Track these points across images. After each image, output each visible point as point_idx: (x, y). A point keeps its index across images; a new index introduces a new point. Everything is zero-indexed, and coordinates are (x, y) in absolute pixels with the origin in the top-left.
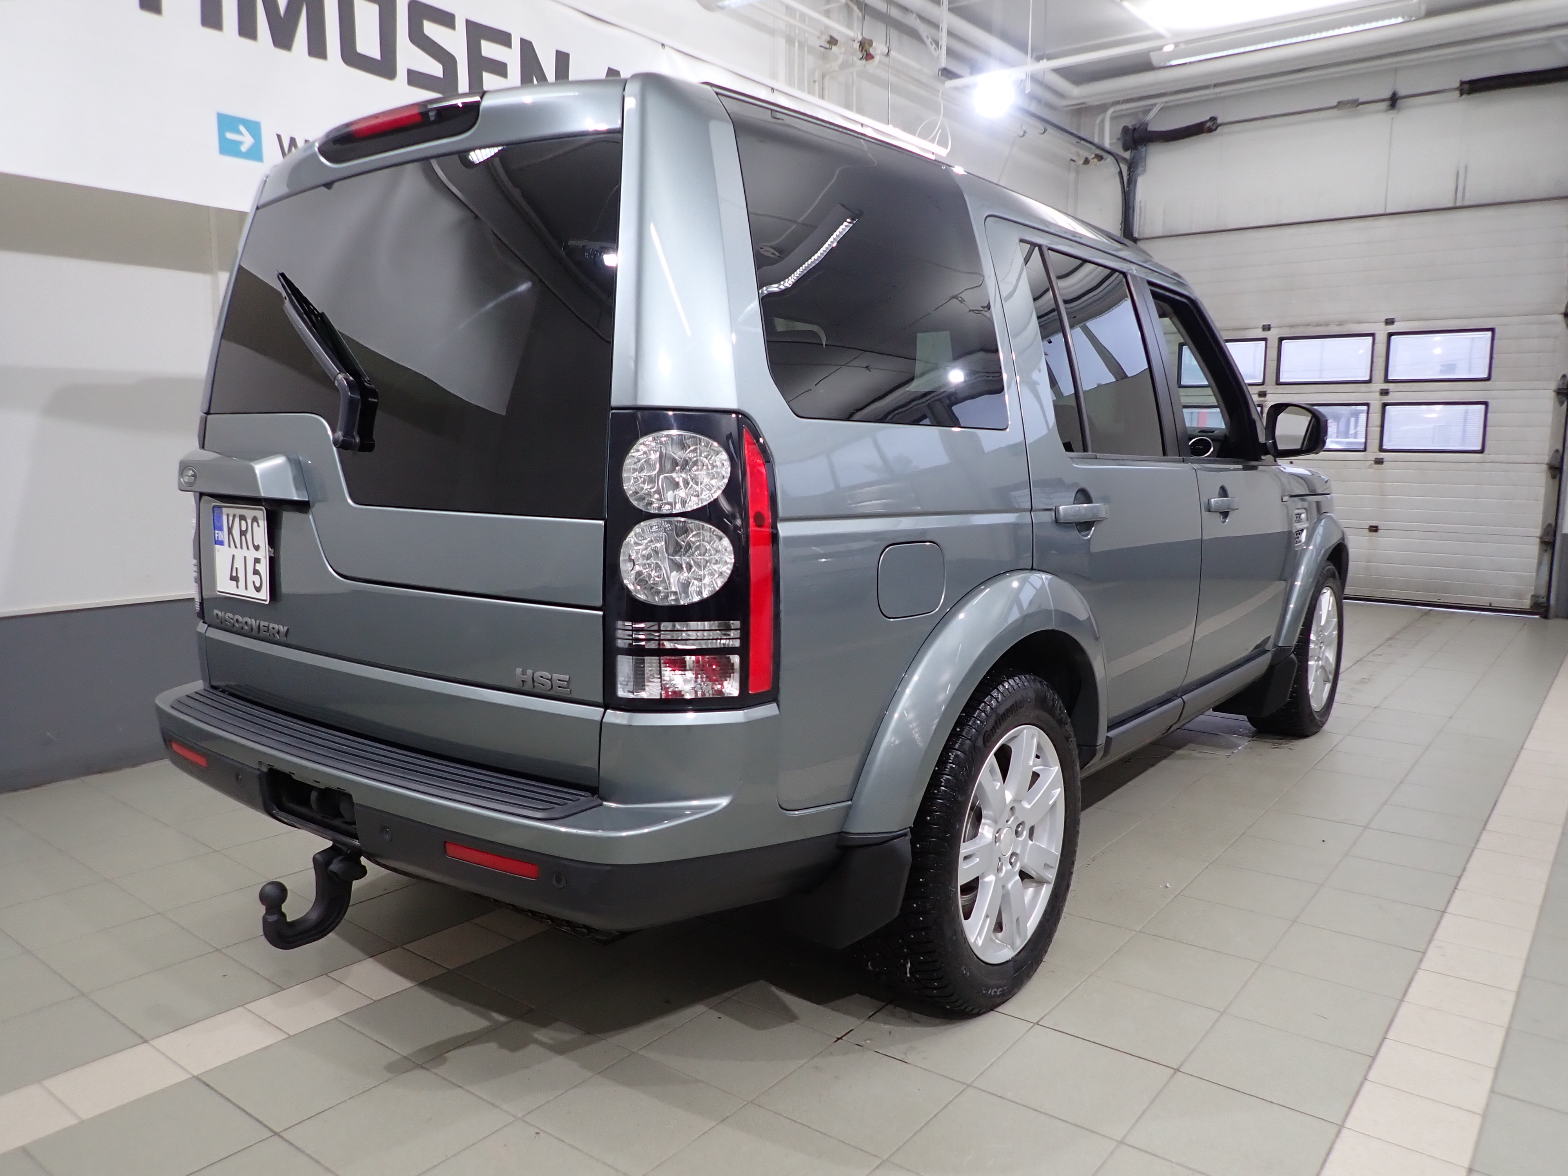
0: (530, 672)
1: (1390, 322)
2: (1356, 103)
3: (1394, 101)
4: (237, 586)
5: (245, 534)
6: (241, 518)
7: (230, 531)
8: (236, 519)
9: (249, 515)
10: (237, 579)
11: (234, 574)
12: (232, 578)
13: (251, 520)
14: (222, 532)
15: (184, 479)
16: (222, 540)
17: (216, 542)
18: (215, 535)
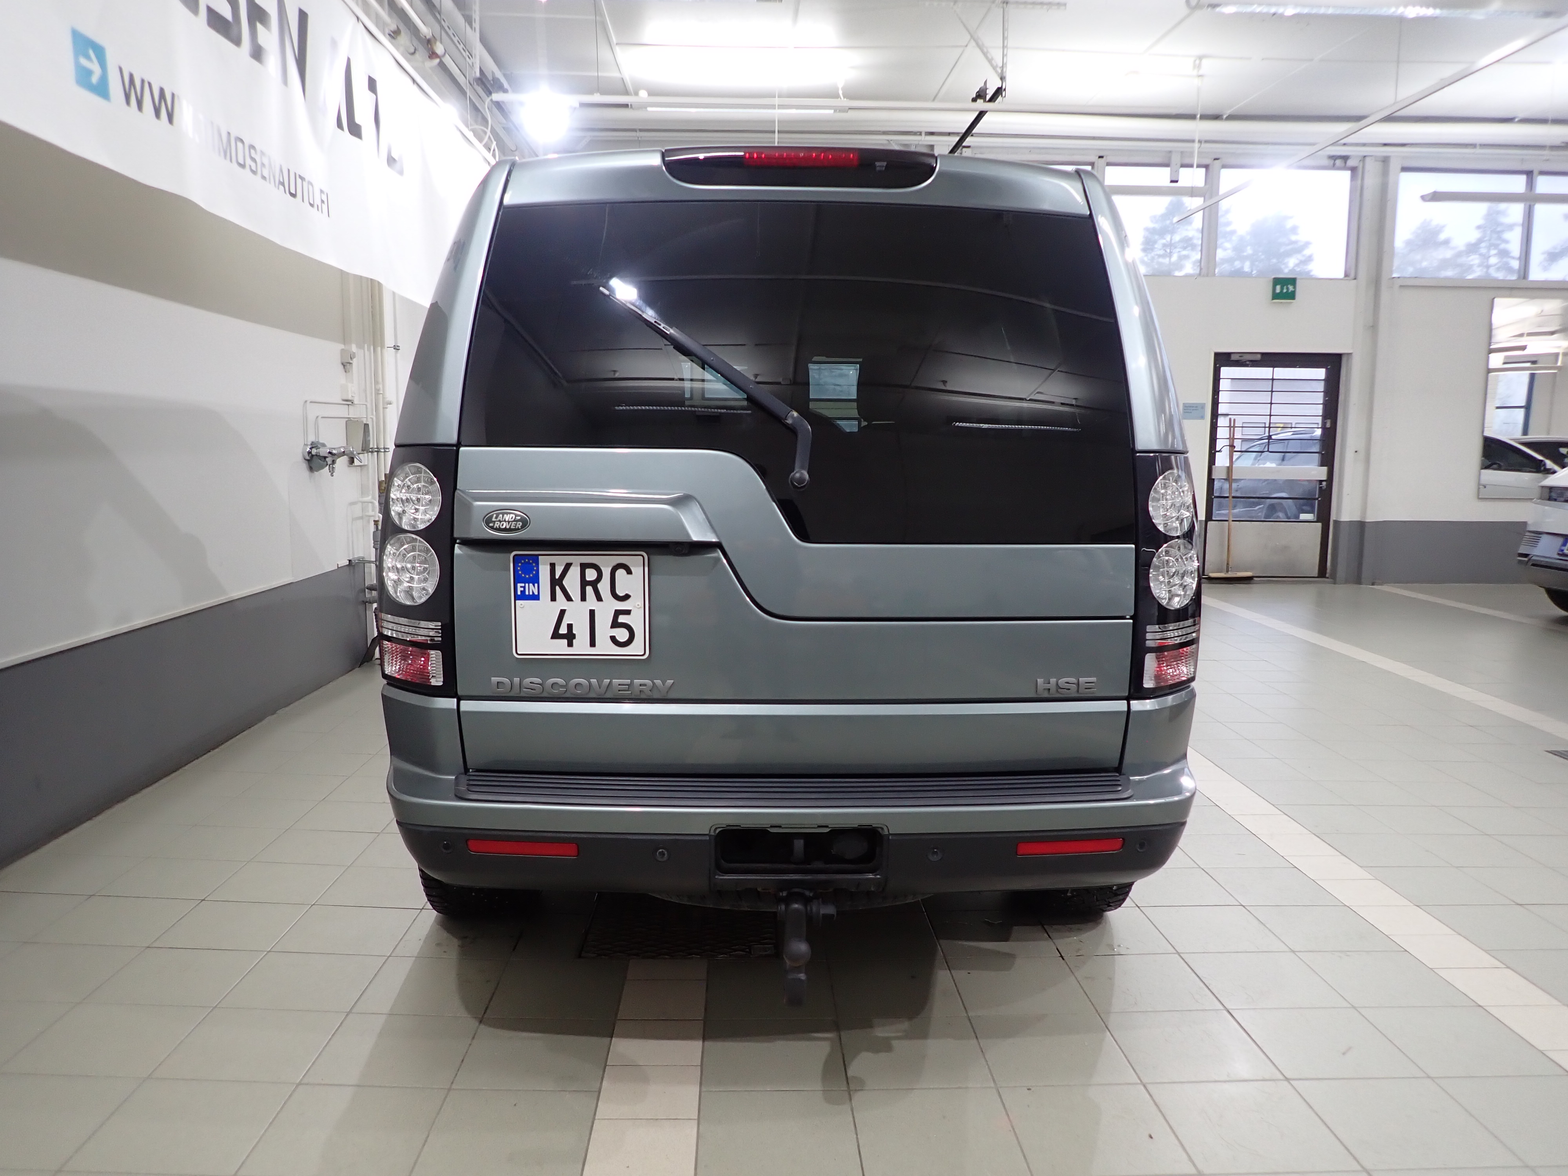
0: (1053, 681)
4: (570, 644)
5: (594, 584)
6: (584, 567)
7: (556, 583)
8: (572, 568)
9: (606, 562)
10: (570, 637)
11: (563, 630)
12: (556, 635)
13: (610, 569)
14: (536, 585)
15: (491, 525)
16: (536, 593)
17: (523, 597)
18: (519, 590)
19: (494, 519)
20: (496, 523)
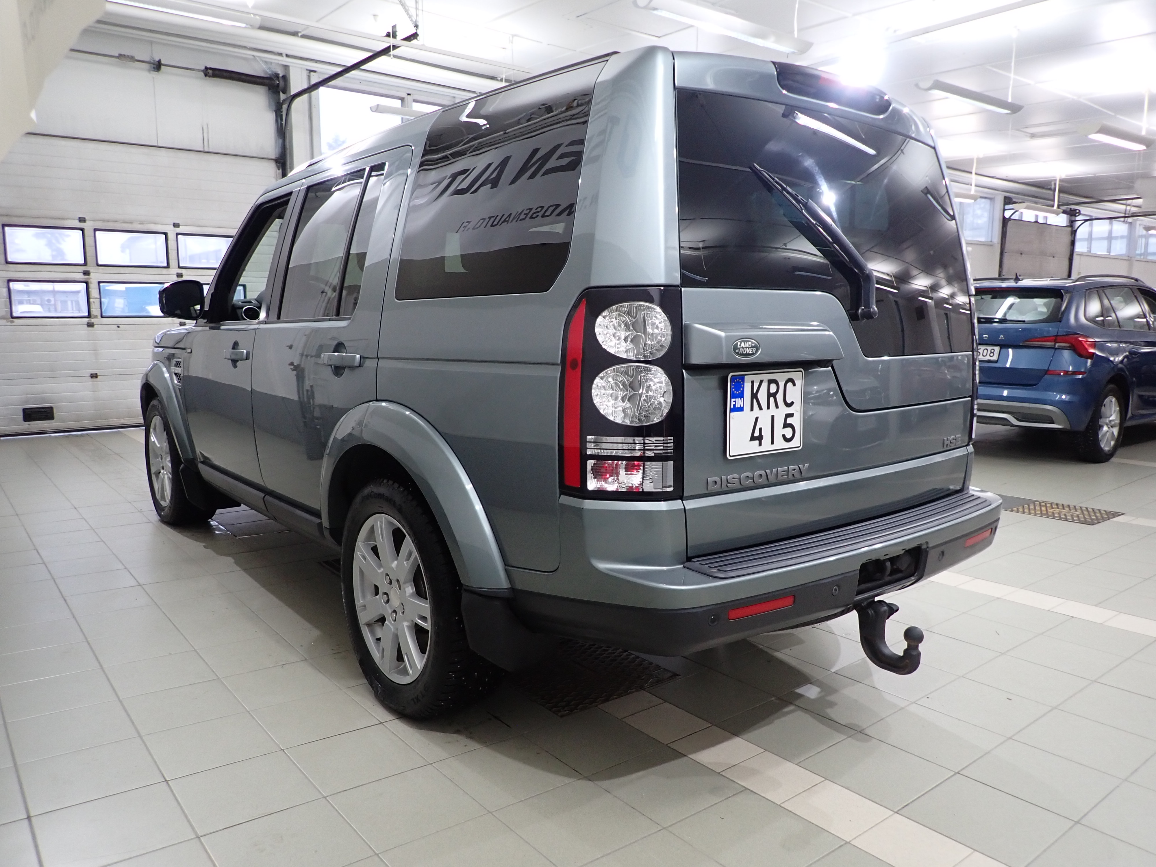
1: (176, 225)
2: (132, 59)
3: (158, 66)
4: (760, 444)
5: (774, 395)
6: (770, 382)
7: (754, 396)
8: (763, 384)
9: (781, 377)
10: (760, 438)
11: (757, 434)
12: (753, 438)
13: (784, 382)
14: (742, 399)
15: (737, 351)
16: (742, 406)
17: (735, 409)
18: (733, 403)
19: (739, 347)
20: (741, 349)
